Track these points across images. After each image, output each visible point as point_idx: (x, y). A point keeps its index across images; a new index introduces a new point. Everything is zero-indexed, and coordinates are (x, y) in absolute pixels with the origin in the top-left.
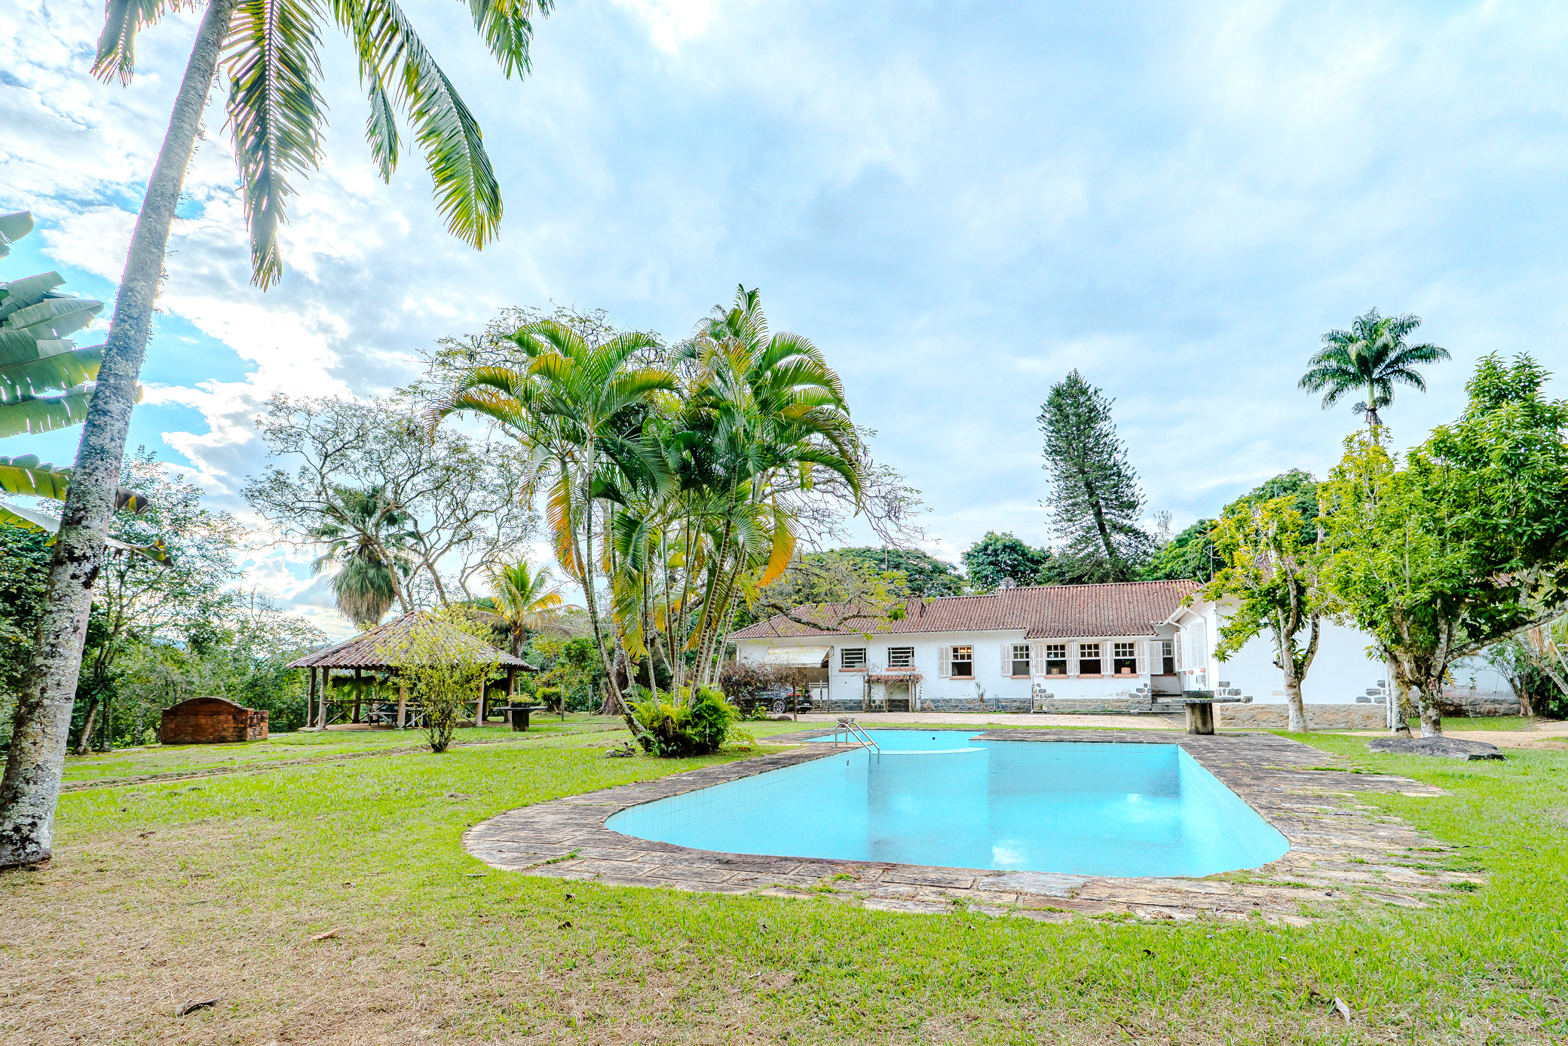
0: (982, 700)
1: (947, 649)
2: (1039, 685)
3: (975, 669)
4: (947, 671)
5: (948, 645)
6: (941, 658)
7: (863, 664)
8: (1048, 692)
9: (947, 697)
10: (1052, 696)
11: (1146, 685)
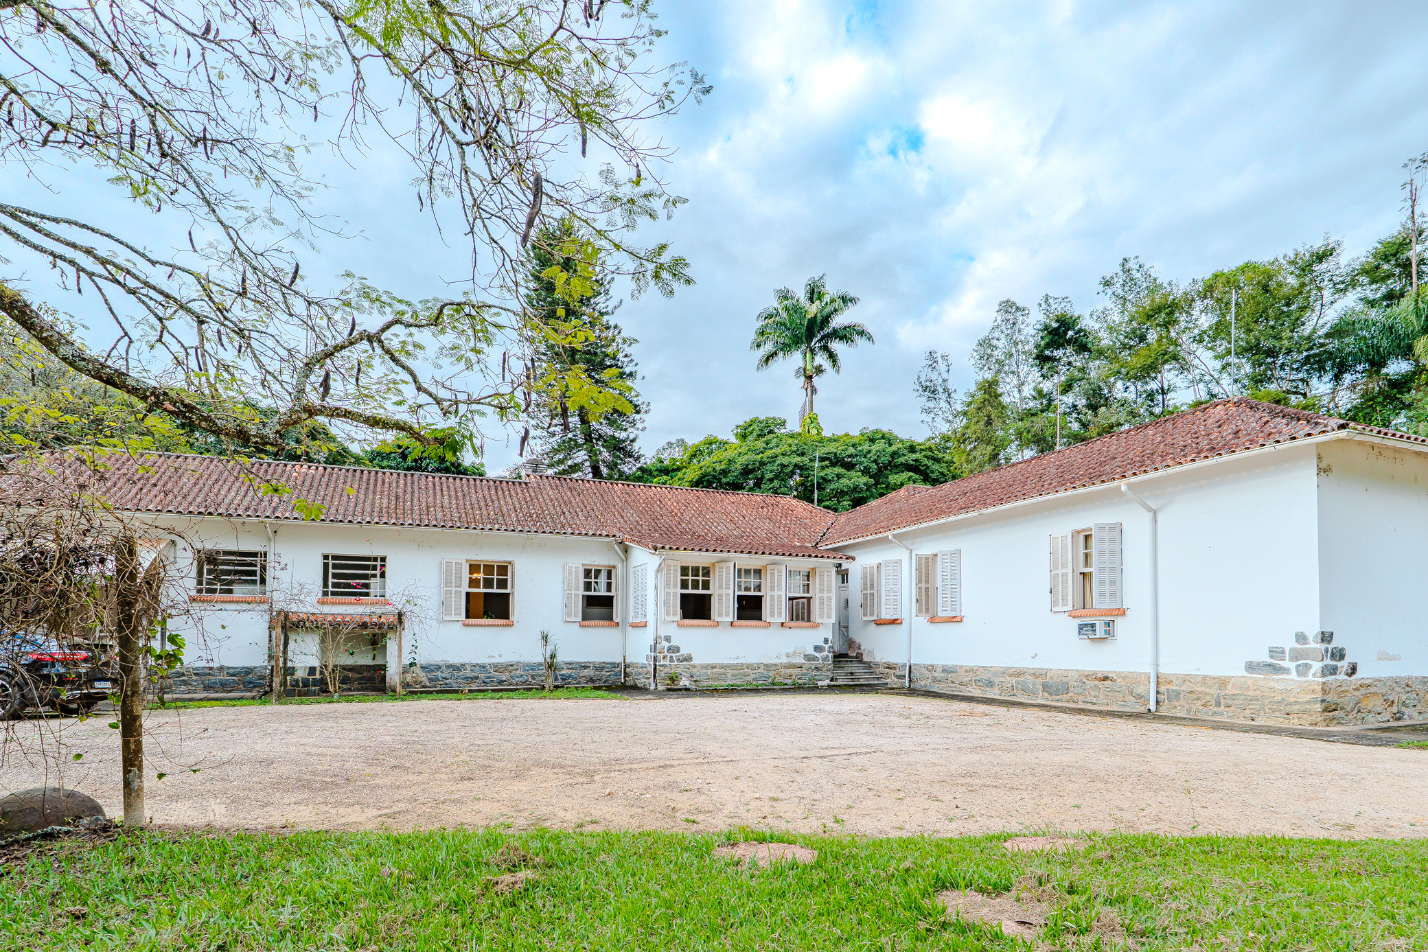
0: (550, 666)
1: (459, 565)
2: (668, 639)
3: (517, 606)
4: (457, 608)
5: (461, 557)
6: (447, 583)
7: (258, 587)
8: (684, 651)
9: (457, 660)
10: (688, 659)
11: (826, 641)
